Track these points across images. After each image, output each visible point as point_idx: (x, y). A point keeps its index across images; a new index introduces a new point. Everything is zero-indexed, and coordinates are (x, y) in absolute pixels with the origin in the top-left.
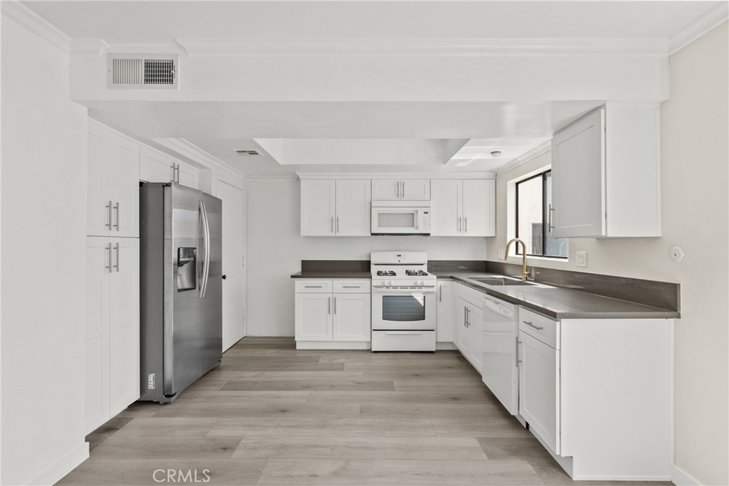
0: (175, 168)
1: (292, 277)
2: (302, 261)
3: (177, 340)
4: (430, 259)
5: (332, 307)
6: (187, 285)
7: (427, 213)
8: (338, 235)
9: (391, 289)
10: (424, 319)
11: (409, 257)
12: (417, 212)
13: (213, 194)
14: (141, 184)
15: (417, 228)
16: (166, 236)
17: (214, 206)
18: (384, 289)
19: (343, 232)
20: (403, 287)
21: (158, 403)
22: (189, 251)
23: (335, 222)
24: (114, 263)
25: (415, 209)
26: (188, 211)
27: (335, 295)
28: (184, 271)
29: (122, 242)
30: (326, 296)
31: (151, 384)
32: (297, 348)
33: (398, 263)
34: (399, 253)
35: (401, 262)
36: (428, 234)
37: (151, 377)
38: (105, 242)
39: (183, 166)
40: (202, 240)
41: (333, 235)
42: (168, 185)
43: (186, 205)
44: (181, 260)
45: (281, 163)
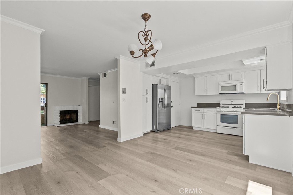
0: (160, 80)
1: (191, 107)
2: (197, 103)
3: (159, 124)
4: (246, 103)
5: (203, 117)
6: (161, 107)
7: (242, 85)
8: (207, 94)
9: (224, 112)
10: (237, 124)
11: (235, 102)
12: (237, 85)
13: (169, 85)
14: (152, 85)
15: (237, 91)
16: (157, 96)
17: (169, 88)
18: (221, 112)
19: (209, 93)
20: (228, 112)
21: (155, 132)
22: (162, 99)
23: (206, 90)
24: (147, 101)
25: (236, 84)
26: (161, 90)
27: (204, 113)
28: (161, 104)
29: (149, 97)
30: (201, 114)
31: (154, 128)
32: (193, 129)
33: (231, 104)
34: (232, 100)
35: (233, 104)
36: (243, 93)
37: (154, 126)
38: (146, 97)
39: (162, 79)
40: (165, 97)
41: (205, 94)
42: (157, 84)
43: (161, 88)
44: (160, 101)
45: (187, 74)
